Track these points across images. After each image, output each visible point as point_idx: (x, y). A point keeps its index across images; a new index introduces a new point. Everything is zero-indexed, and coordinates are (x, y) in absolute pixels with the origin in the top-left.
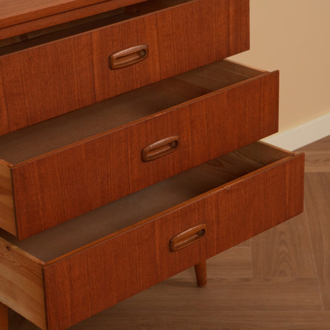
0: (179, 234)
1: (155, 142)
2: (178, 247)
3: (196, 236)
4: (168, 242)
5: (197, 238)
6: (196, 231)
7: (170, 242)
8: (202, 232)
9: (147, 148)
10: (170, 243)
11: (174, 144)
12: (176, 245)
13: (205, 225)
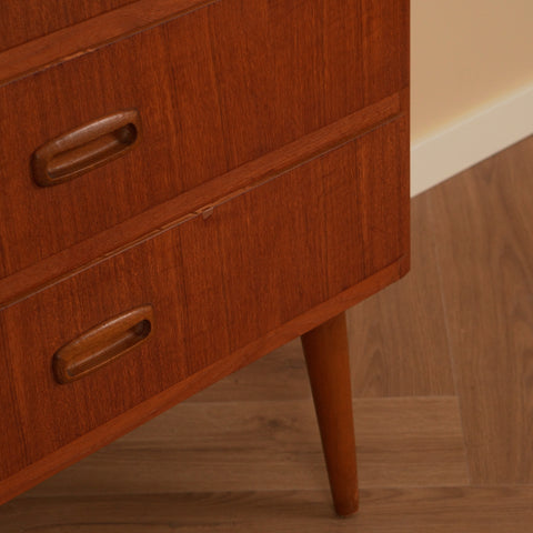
0: (78, 336)
1: (70, 130)
2: (78, 370)
3: (128, 336)
4: (49, 360)
5: (129, 343)
6: (128, 327)
7: (55, 358)
8: (143, 328)
9: (47, 151)
10: (55, 364)
11: (126, 133)
12: (69, 368)
13: (148, 309)
